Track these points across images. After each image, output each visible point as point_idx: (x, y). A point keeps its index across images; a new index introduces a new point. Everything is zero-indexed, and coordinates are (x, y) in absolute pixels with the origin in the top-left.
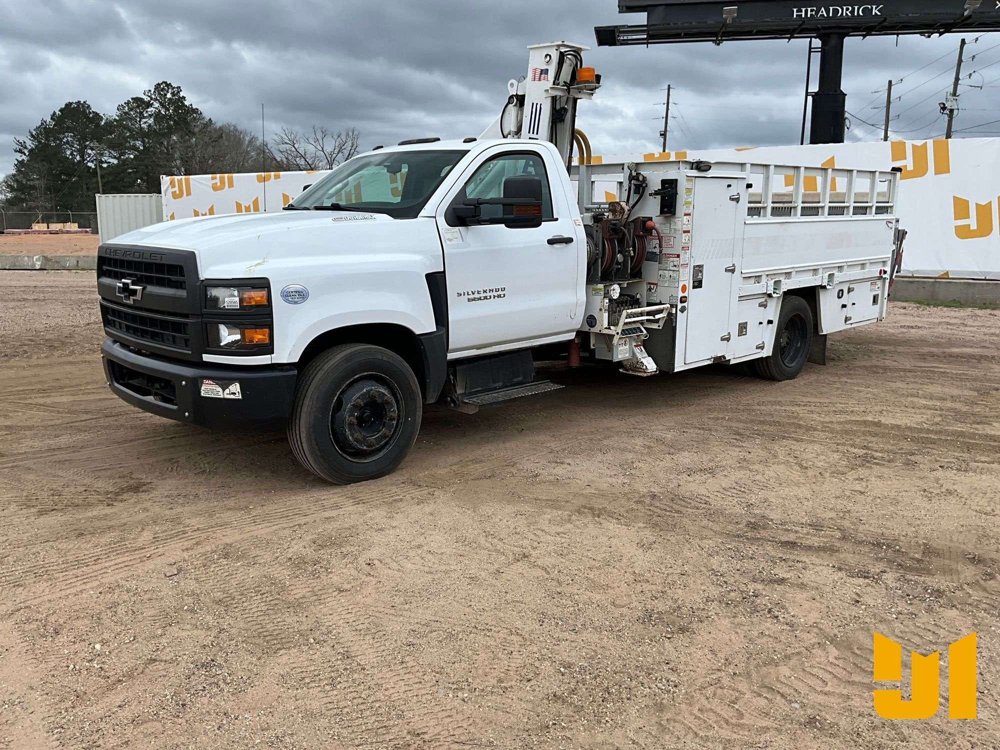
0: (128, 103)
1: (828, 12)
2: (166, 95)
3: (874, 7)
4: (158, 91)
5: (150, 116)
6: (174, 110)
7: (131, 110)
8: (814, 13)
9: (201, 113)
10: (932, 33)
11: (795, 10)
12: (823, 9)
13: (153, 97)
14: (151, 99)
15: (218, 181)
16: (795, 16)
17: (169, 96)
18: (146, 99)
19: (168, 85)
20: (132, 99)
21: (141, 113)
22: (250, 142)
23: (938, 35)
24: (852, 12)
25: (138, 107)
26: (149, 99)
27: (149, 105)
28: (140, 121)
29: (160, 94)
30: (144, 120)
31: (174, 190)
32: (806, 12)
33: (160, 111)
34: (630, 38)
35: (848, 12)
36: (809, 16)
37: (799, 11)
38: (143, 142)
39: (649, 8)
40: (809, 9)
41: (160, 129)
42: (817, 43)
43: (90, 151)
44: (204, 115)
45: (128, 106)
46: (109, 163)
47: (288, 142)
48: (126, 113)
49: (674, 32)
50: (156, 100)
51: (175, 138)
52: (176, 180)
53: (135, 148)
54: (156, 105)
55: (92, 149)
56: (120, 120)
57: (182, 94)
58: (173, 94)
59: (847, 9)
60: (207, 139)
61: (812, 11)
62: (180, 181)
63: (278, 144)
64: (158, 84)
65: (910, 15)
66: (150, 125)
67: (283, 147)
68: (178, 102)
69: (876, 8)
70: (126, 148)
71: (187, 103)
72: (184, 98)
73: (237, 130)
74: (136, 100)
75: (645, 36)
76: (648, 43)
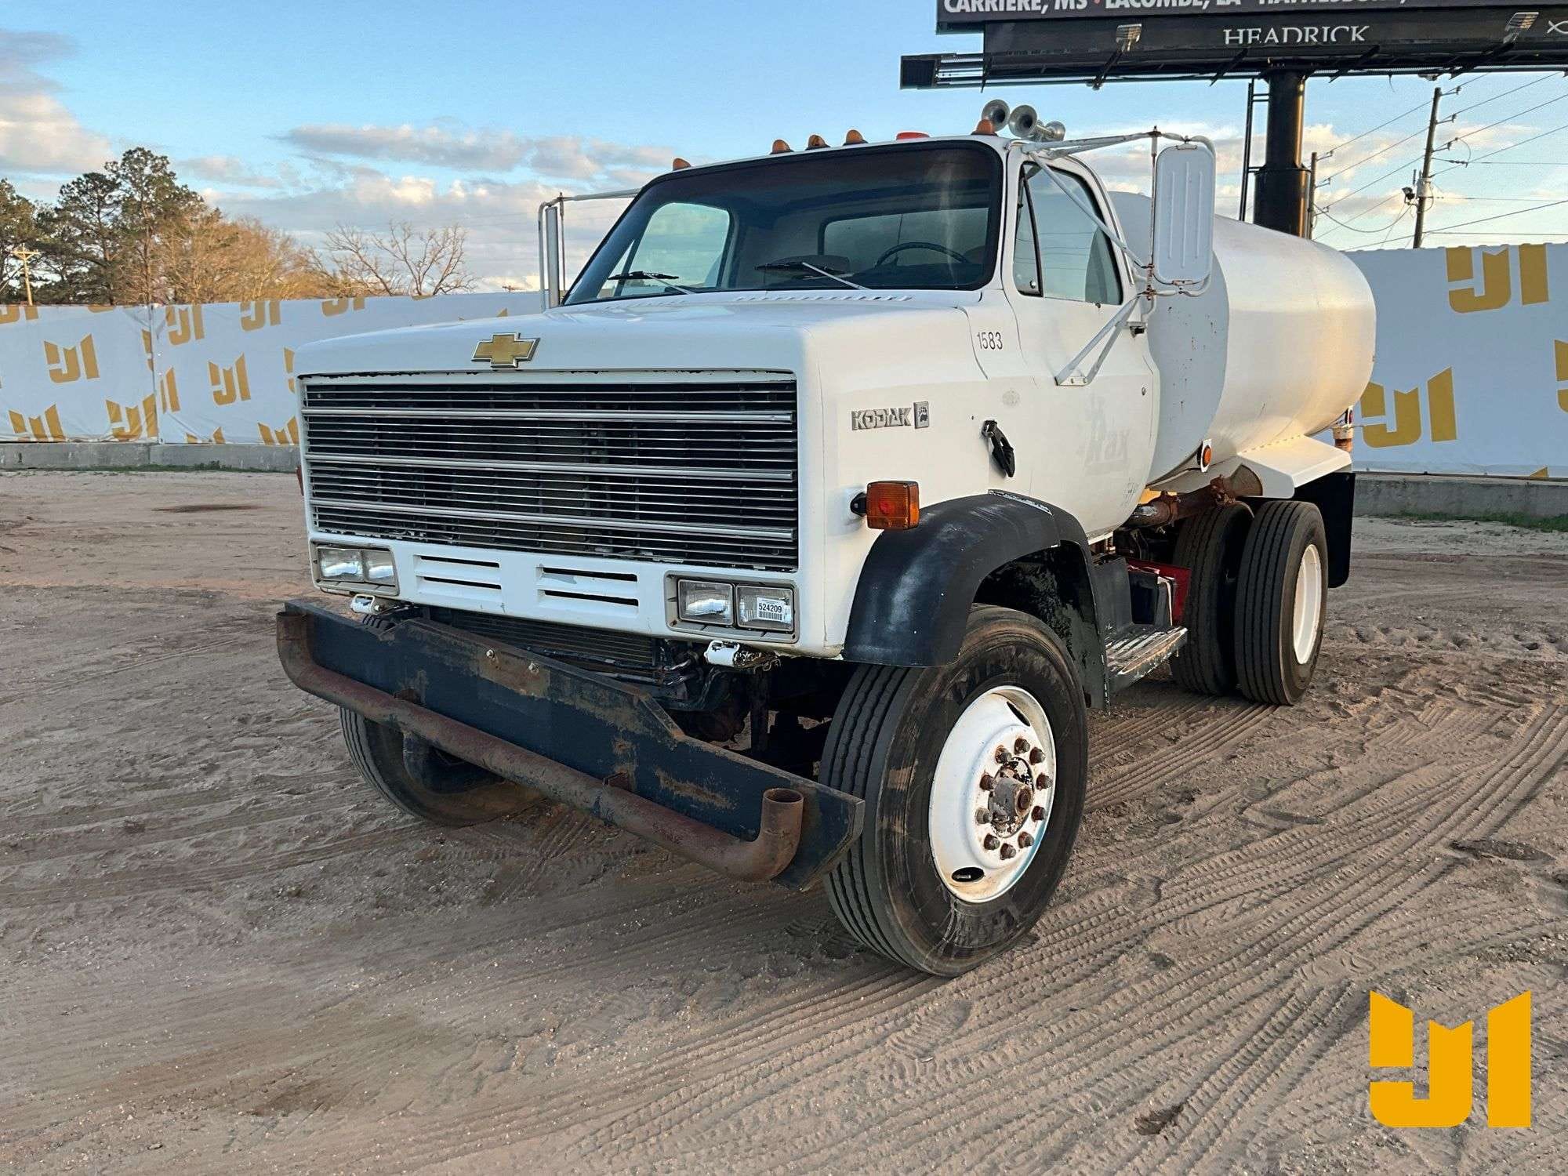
0: (78, 183)
1: (1280, 36)
2: (142, 169)
3: (1354, 28)
4: (130, 163)
5: (117, 203)
6: (156, 196)
7: (85, 193)
8: (1258, 37)
9: (202, 200)
10: (1441, 73)
11: (1227, 32)
12: (1272, 30)
13: (121, 172)
14: (118, 176)
15: (251, 313)
16: (1227, 42)
17: (147, 171)
18: (109, 176)
19: (147, 154)
20: (86, 176)
21: (101, 199)
22: (283, 246)
23: (1449, 75)
24: (1320, 36)
25: (95, 189)
26: (114, 176)
27: (114, 185)
28: (98, 212)
29: (132, 168)
30: (105, 210)
31: (173, 328)
32: (1246, 35)
33: (132, 196)
34: (954, 75)
35: (1312, 37)
36: (1250, 41)
37: (1234, 33)
38: (104, 246)
39: (988, 27)
40: (1250, 31)
41: (132, 226)
42: (1262, 86)
43: (12, 262)
44: (207, 202)
45: (78, 187)
46: (46, 280)
47: (348, 246)
48: (75, 199)
49: (1032, 65)
50: (126, 177)
51: (157, 240)
52: (177, 311)
53: (87, 257)
54: (127, 185)
55: (16, 257)
56: (65, 209)
57: (169, 169)
58: (155, 168)
59: (1312, 32)
60: (212, 242)
61: (1254, 34)
62: (183, 313)
63: (331, 249)
64: (130, 152)
65: (1416, 42)
66: (116, 219)
67: (339, 254)
68: (163, 180)
69: (1357, 31)
70: (76, 256)
71: (178, 183)
72: (173, 174)
73: (260, 228)
74: (92, 177)
75: (980, 74)
76: (984, 84)
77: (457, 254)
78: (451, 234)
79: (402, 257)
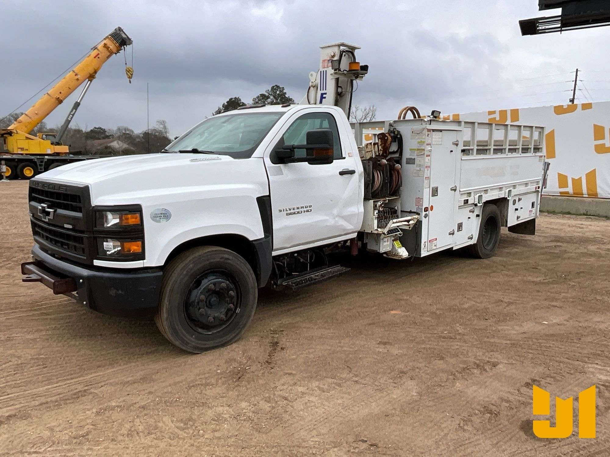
0: (258, 97)
2: (276, 92)
4: (273, 90)
5: (269, 103)
6: (280, 100)
7: (260, 100)
14: (269, 94)
17: (278, 92)
18: (267, 94)
19: (278, 87)
20: (260, 95)
21: (264, 102)
25: (263, 99)
27: (268, 97)
29: (273, 92)
33: (273, 101)
34: (547, 27)
48: (257, 102)
49: (585, 19)
50: (271, 95)
54: (272, 97)
57: (284, 91)
58: (280, 91)
64: (273, 86)
68: (283, 95)
71: (287, 96)
72: (285, 93)
74: (262, 95)
75: (559, 25)
76: (561, 31)
77: (373, 115)
78: (372, 108)
79: (354, 117)
